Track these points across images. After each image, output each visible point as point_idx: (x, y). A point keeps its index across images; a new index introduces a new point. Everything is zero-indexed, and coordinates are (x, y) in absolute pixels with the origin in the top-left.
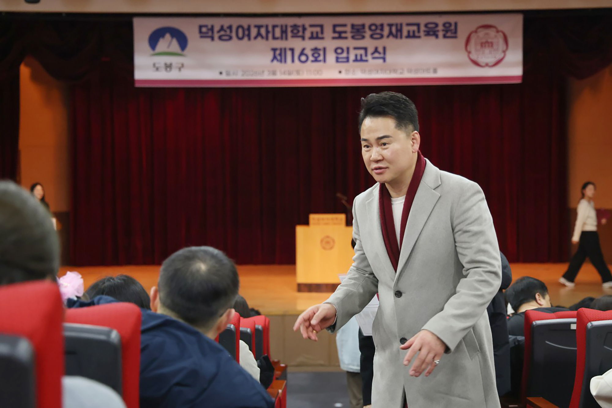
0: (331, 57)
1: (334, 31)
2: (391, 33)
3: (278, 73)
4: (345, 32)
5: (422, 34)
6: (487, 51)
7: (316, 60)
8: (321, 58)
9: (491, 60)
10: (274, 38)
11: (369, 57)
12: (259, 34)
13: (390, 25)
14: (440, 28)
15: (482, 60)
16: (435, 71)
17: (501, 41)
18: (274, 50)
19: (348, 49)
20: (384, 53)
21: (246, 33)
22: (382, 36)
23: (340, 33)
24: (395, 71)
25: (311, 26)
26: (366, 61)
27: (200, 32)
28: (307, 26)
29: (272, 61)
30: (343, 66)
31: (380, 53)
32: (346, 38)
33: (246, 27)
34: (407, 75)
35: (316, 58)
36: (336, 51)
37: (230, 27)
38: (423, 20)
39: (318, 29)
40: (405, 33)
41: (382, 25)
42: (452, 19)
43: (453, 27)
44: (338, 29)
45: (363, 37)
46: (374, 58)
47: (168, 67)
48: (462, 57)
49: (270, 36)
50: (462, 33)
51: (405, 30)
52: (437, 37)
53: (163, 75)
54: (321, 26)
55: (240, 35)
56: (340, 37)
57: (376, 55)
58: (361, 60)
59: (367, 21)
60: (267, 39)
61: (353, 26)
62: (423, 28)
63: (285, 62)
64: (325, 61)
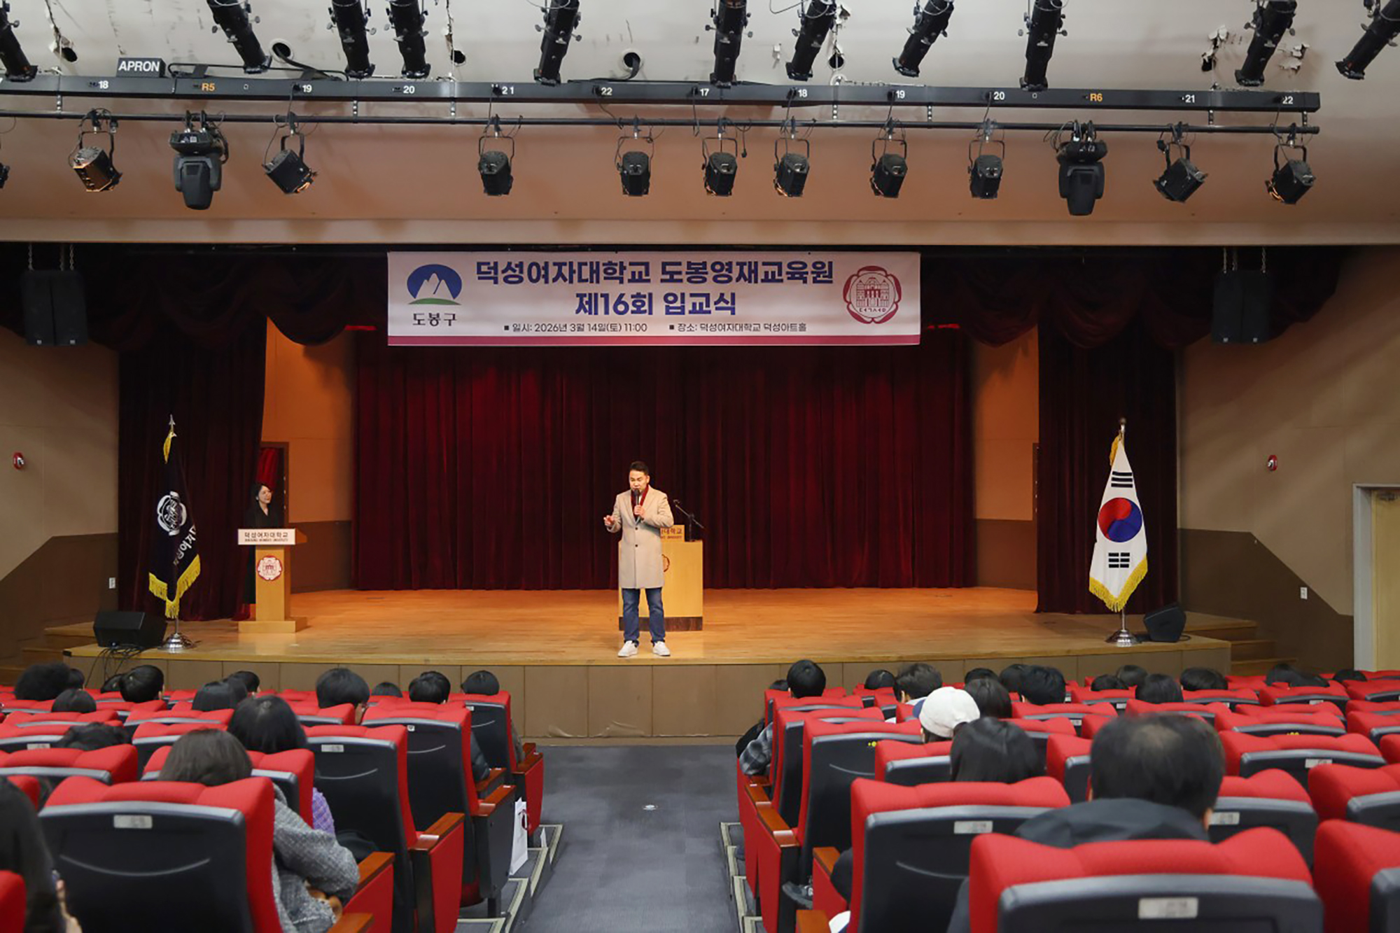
0: (659, 307)
1: (664, 272)
2: (741, 275)
3: (586, 327)
4: (680, 273)
5: (784, 276)
6: (873, 301)
7: (639, 311)
8: (646, 307)
9: (879, 314)
10: (581, 280)
11: (712, 307)
12: (560, 274)
13: (741, 265)
14: (810, 269)
15: (867, 314)
16: (803, 327)
17: (892, 288)
18: (581, 296)
19: (683, 295)
20: (733, 303)
21: (543, 272)
22: (730, 279)
23: (672, 274)
24: (748, 326)
25: (631, 264)
26: (709, 312)
27: (479, 271)
28: (626, 264)
29: (578, 311)
30: (675, 319)
31: (727, 303)
32: (681, 281)
33: (542, 265)
34: (763, 332)
35: (639, 307)
36: (666, 299)
37: (520, 265)
38: (785, 258)
39: (642, 268)
40: (761, 276)
41: (730, 264)
42: (824, 257)
43: (826, 269)
44: (668, 268)
45: (705, 280)
46: (717, 309)
47: (434, 319)
48: (840, 309)
49: (575, 276)
50: (839, 277)
51: (761, 271)
52: (805, 282)
53: (427, 331)
54: (646, 265)
55: (534, 277)
56: (672, 280)
57: (722, 304)
58: (701, 311)
59: (710, 258)
60: (571, 282)
61: (689, 264)
62: (785, 269)
63: (596, 313)
64: (651, 313)
